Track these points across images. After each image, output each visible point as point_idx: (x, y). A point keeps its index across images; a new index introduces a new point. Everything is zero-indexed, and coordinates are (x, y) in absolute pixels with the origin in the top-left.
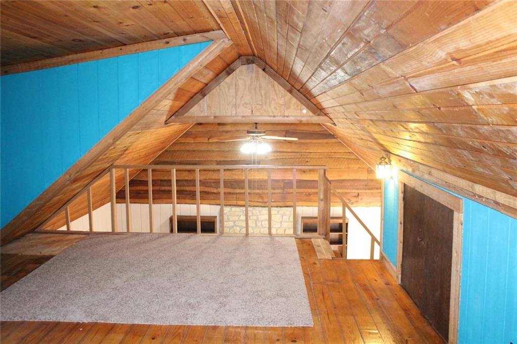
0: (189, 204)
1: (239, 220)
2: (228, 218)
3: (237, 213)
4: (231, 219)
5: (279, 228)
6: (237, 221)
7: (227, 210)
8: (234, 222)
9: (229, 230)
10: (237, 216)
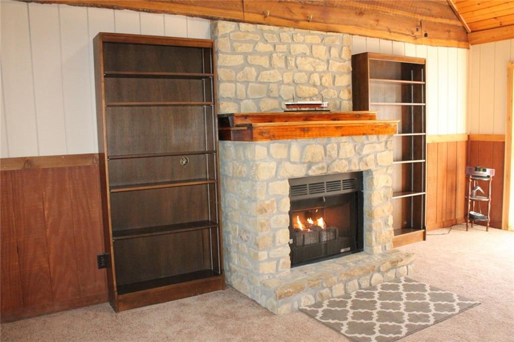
0: (138, 10)
1: (255, 52)
2: (232, 46)
3: (250, 37)
4: (239, 49)
5: (324, 72)
6: (251, 54)
7: (225, 27)
8: (246, 55)
9: (236, 75)
10: (250, 42)
